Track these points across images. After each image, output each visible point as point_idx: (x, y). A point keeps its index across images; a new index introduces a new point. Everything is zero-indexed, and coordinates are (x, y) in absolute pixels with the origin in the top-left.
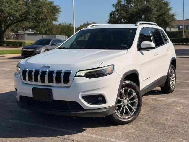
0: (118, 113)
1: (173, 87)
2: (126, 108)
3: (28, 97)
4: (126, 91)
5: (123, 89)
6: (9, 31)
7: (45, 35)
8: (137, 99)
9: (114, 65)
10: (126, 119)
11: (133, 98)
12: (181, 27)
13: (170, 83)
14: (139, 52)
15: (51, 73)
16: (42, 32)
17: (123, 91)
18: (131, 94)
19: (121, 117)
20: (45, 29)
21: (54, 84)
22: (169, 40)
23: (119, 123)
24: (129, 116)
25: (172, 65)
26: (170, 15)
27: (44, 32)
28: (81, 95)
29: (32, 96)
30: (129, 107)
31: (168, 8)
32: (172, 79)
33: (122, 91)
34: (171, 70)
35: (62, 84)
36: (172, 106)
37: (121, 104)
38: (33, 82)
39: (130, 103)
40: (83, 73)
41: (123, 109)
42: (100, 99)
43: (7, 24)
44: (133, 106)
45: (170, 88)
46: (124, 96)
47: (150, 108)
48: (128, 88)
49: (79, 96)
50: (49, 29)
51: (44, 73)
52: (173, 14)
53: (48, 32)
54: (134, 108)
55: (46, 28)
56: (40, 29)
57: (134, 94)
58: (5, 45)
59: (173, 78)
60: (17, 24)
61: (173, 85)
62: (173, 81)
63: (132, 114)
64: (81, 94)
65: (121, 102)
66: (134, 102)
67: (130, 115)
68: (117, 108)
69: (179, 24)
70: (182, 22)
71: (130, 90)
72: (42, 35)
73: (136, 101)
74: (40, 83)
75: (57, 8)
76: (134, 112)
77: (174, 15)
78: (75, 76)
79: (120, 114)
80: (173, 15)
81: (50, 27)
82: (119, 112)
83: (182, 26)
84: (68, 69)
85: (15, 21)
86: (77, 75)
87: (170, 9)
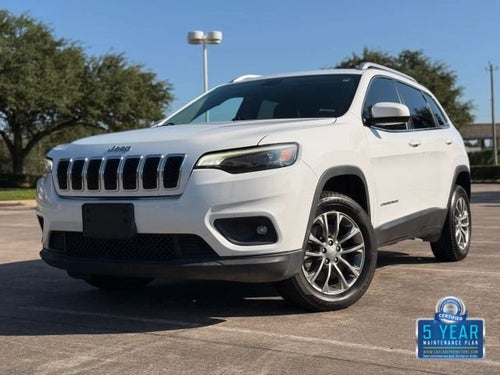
0: (310, 277)
1: (465, 245)
2: (333, 267)
3: (70, 232)
4: (332, 220)
5: (325, 214)
6: (40, 154)
8: (363, 245)
9: (298, 145)
10: (333, 296)
11: (351, 243)
12: (487, 143)
13: (455, 233)
14: (367, 128)
15: (132, 163)
17: (323, 218)
18: (345, 229)
19: (320, 290)
21: (140, 191)
22: (449, 122)
23: (314, 306)
24: (342, 291)
25: (459, 187)
26: (457, 107)
28: (211, 217)
29: (81, 230)
30: (340, 264)
31: (452, 89)
32: (460, 224)
33: (321, 218)
34: (456, 198)
35: (161, 190)
36: (461, 282)
37: (321, 254)
38: (86, 192)
39: (343, 256)
40: (217, 160)
41: (325, 270)
42: (262, 230)
43: (35, 132)
44: (352, 265)
45: (457, 246)
46: (328, 234)
47: (399, 285)
48: (338, 213)
49: (203, 218)
51: (113, 164)
52: (466, 104)
54: (355, 270)
57: (355, 231)
58: (27, 185)
59: (463, 222)
60: (60, 131)
61: (463, 240)
62: (464, 228)
63: (350, 285)
64: (209, 213)
65: (318, 251)
66: (356, 253)
67: (345, 287)
68: (310, 264)
69: (484, 135)
70: (490, 127)
71: (343, 219)
73: (361, 251)
74: (102, 192)
75: (165, 88)
76: (355, 280)
77: (469, 106)
78: (195, 167)
79: (317, 280)
80: (465, 108)
82: (315, 275)
83: (490, 138)
84: (175, 151)
85: (56, 125)
86: (199, 165)
87: (456, 92)
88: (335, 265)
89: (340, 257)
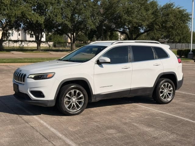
0: (66, 106)
5: (73, 90)
7: (178, 44)
8: (83, 99)
9: (55, 73)
10: (72, 112)
11: (81, 98)
16: (176, 41)
18: (79, 94)
19: (69, 110)
20: (179, 38)
23: (67, 114)
24: (76, 111)
27: (178, 41)
28: (29, 90)
30: (76, 104)
37: (71, 100)
39: (77, 102)
40: (33, 76)
41: (71, 105)
44: (80, 104)
46: (73, 95)
48: (77, 90)
50: (184, 38)
53: (182, 40)
54: (80, 106)
55: (180, 36)
56: (174, 38)
57: (82, 95)
63: (78, 110)
64: (29, 89)
66: (81, 101)
71: (79, 92)
72: (175, 44)
73: (83, 101)
76: (80, 108)
79: (68, 107)
81: (184, 35)
82: (68, 106)
86: (28, 77)
88: (74, 104)
89: (76, 102)
